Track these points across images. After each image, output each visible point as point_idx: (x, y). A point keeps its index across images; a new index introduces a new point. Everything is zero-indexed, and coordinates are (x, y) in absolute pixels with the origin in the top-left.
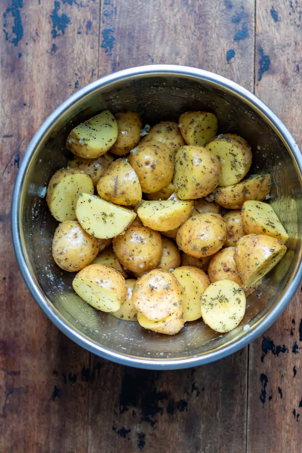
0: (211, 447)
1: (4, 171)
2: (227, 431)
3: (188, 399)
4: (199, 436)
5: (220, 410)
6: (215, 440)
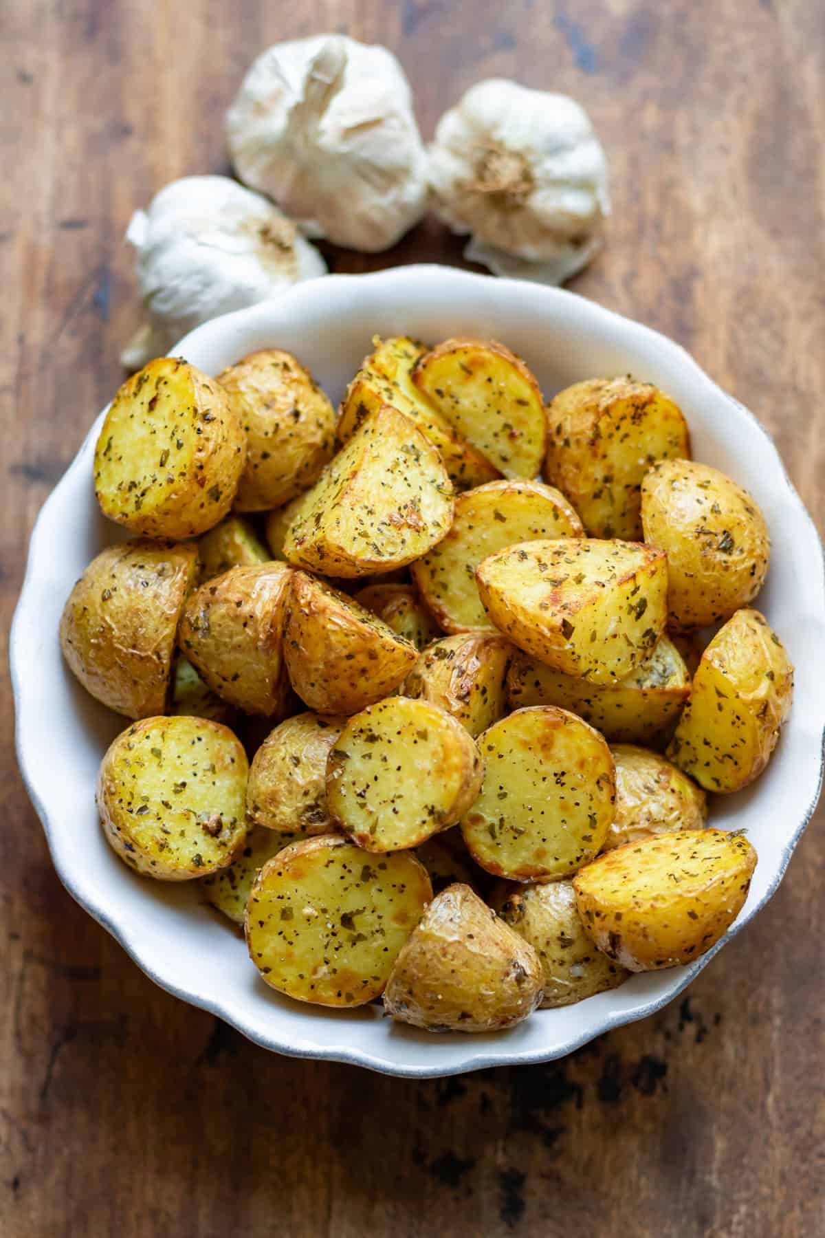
0: (750, 1215)
1: (60, 330)
2: (804, 1160)
3: (667, 1053)
4: (707, 1178)
5: (776, 1089)
6: (765, 1190)
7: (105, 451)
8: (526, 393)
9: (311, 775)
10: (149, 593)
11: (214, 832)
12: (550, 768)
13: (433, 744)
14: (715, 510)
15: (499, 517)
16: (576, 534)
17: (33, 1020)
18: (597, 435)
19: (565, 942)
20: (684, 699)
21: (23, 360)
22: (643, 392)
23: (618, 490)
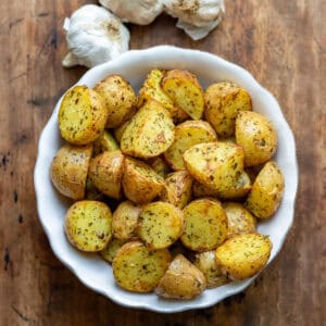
7: (62, 115)
8: (198, 91)
9: (132, 223)
10: (78, 164)
11: (102, 237)
12: (207, 218)
13: (170, 217)
14: (259, 132)
15: (189, 135)
16: (214, 141)
17: (44, 284)
18: (221, 105)
19: (212, 270)
20: (249, 191)
21: (29, 64)
22: (235, 90)
23: (228, 120)
